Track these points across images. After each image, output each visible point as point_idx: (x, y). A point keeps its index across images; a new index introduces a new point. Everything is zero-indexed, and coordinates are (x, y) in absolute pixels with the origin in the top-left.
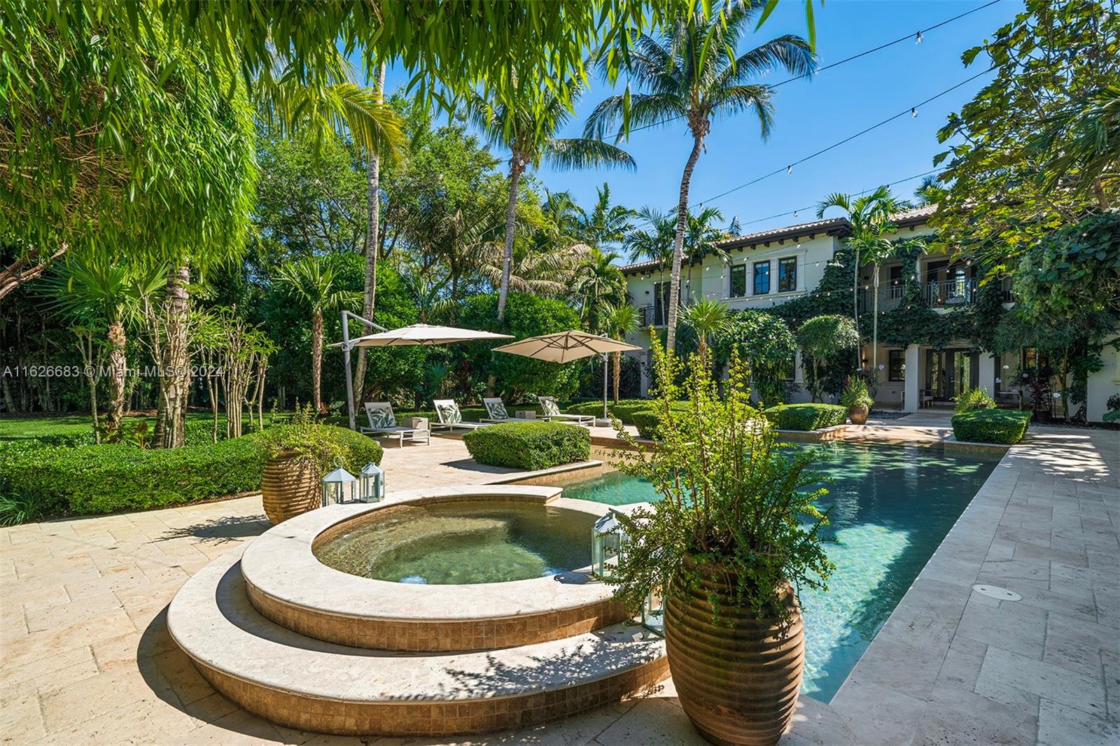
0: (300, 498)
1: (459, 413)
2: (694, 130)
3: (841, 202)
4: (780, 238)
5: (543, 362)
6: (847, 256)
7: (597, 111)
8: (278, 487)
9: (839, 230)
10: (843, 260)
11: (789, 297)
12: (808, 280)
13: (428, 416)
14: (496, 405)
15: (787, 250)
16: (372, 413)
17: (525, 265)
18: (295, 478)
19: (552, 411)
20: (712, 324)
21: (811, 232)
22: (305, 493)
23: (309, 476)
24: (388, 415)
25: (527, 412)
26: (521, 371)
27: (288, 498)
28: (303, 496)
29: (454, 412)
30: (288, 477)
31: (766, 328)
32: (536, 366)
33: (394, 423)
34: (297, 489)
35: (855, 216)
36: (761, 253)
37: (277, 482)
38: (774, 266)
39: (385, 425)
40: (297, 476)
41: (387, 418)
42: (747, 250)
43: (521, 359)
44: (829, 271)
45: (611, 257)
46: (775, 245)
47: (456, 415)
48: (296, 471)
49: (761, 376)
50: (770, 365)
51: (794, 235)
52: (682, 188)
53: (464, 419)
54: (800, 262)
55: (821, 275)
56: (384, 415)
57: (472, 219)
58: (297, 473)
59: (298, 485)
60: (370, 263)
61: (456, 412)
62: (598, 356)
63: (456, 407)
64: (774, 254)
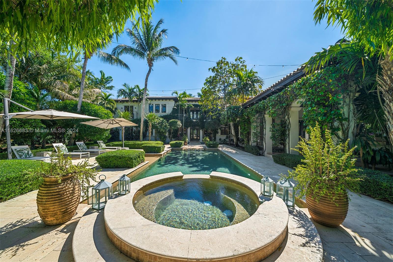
0: (74, 202)
1: (66, 149)
2: (149, 64)
3: (177, 93)
4: (162, 99)
5: (99, 128)
6: (177, 106)
7: (117, 47)
8: (59, 200)
9: (176, 100)
10: (176, 107)
11: (164, 114)
12: (169, 110)
13: (51, 151)
14: (82, 145)
15: (164, 102)
16: (18, 151)
17: (74, 92)
18: (71, 192)
19: (103, 146)
20: (153, 120)
21: (170, 99)
22: (76, 199)
23: (78, 189)
24: (28, 152)
25: (95, 147)
26: (90, 131)
27: (67, 205)
28: (75, 201)
29: (64, 148)
30: (67, 192)
31: (162, 122)
32: (97, 130)
33: (32, 155)
34: (72, 198)
35: (179, 97)
36: (157, 102)
37: (59, 197)
38: (161, 105)
39: (28, 156)
40: (72, 190)
41: (28, 153)
42: (154, 100)
43: (91, 127)
44: (174, 109)
45: (110, 95)
46: (161, 100)
47: (65, 149)
48: (71, 187)
49: (160, 134)
50: (164, 131)
51: (166, 99)
52: (146, 80)
53: (69, 151)
54: (167, 106)
55: (172, 110)
56: (26, 152)
57: (50, 69)
58: (72, 189)
59: (73, 195)
60: (10, 77)
61: (65, 148)
62: (121, 127)
63: (65, 146)
64: (161, 103)
